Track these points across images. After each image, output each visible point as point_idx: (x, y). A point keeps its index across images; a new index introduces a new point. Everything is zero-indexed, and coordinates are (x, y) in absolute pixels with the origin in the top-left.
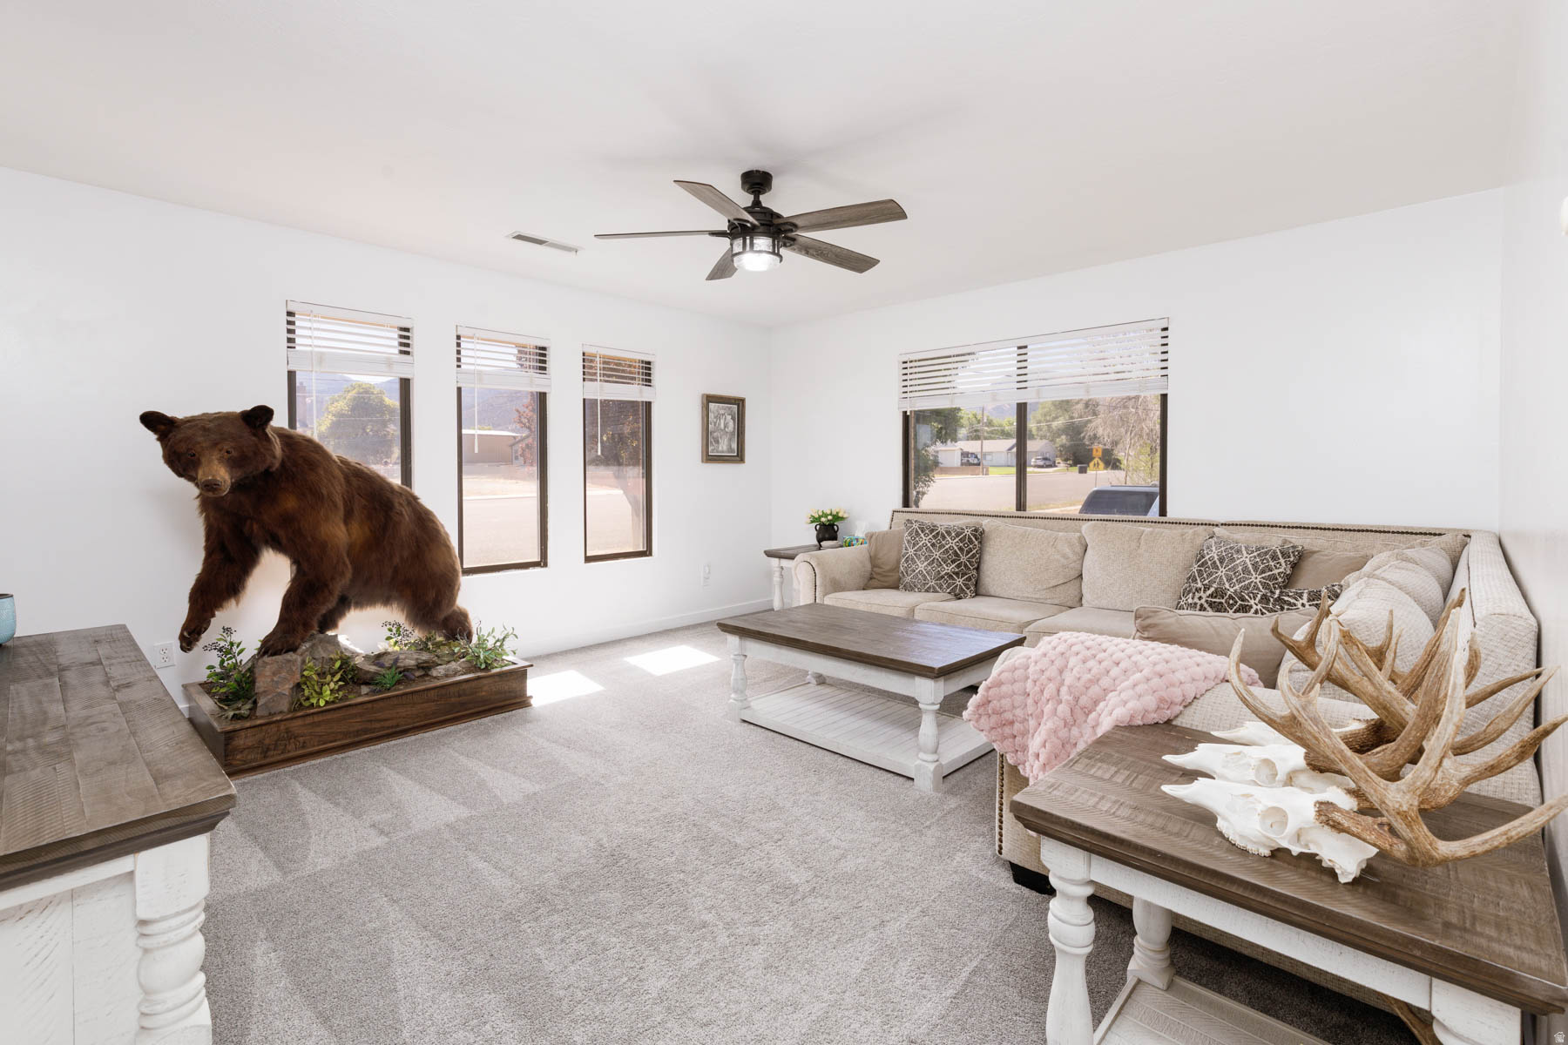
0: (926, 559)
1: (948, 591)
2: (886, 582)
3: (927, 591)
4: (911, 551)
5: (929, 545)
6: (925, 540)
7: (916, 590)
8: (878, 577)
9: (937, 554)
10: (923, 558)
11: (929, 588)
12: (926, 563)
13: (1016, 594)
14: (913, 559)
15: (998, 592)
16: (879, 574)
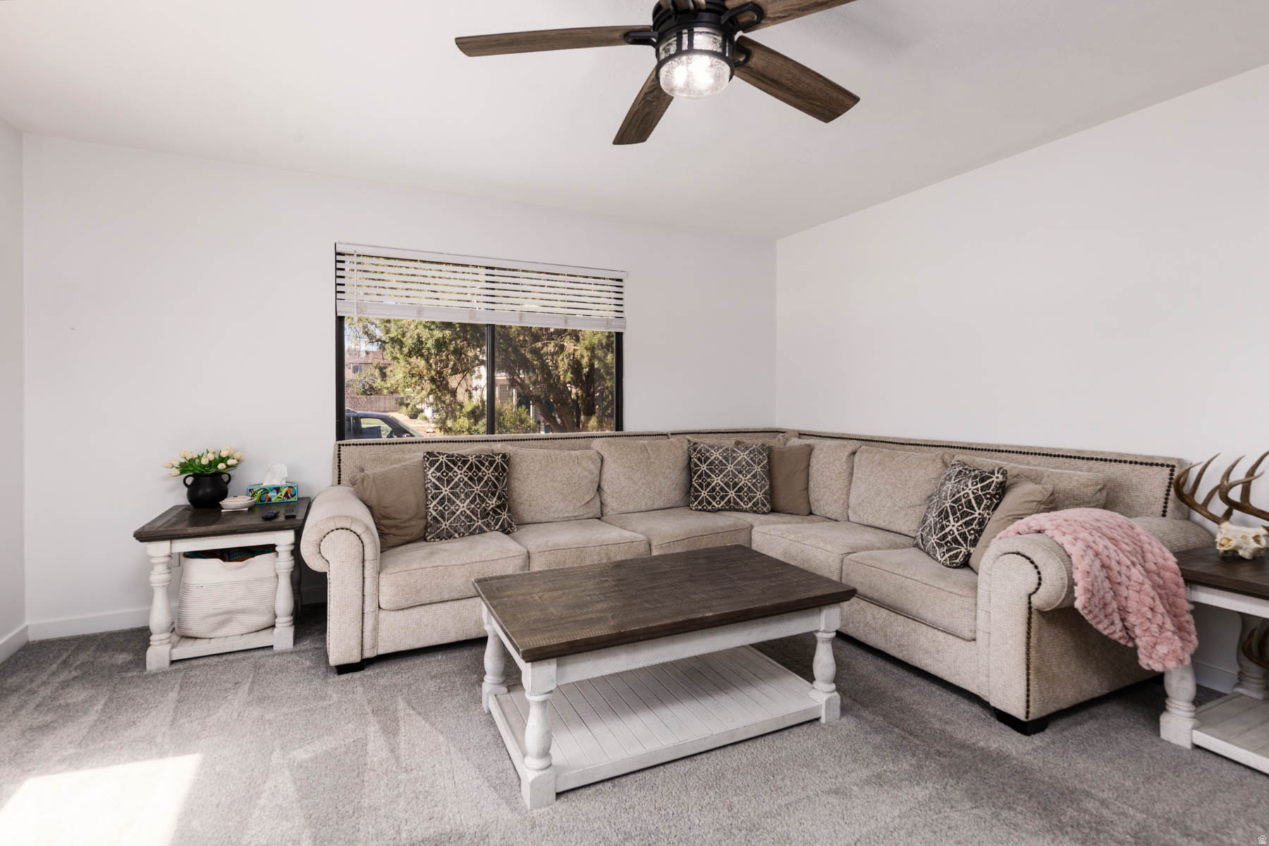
0: (467, 496)
1: (497, 527)
2: (406, 535)
3: (472, 534)
4: (446, 491)
5: (466, 479)
6: (460, 474)
7: (456, 535)
8: (393, 531)
9: (477, 488)
10: (463, 496)
11: (475, 530)
12: (468, 501)
13: (556, 516)
14: (449, 500)
15: (539, 517)
16: (391, 527)
